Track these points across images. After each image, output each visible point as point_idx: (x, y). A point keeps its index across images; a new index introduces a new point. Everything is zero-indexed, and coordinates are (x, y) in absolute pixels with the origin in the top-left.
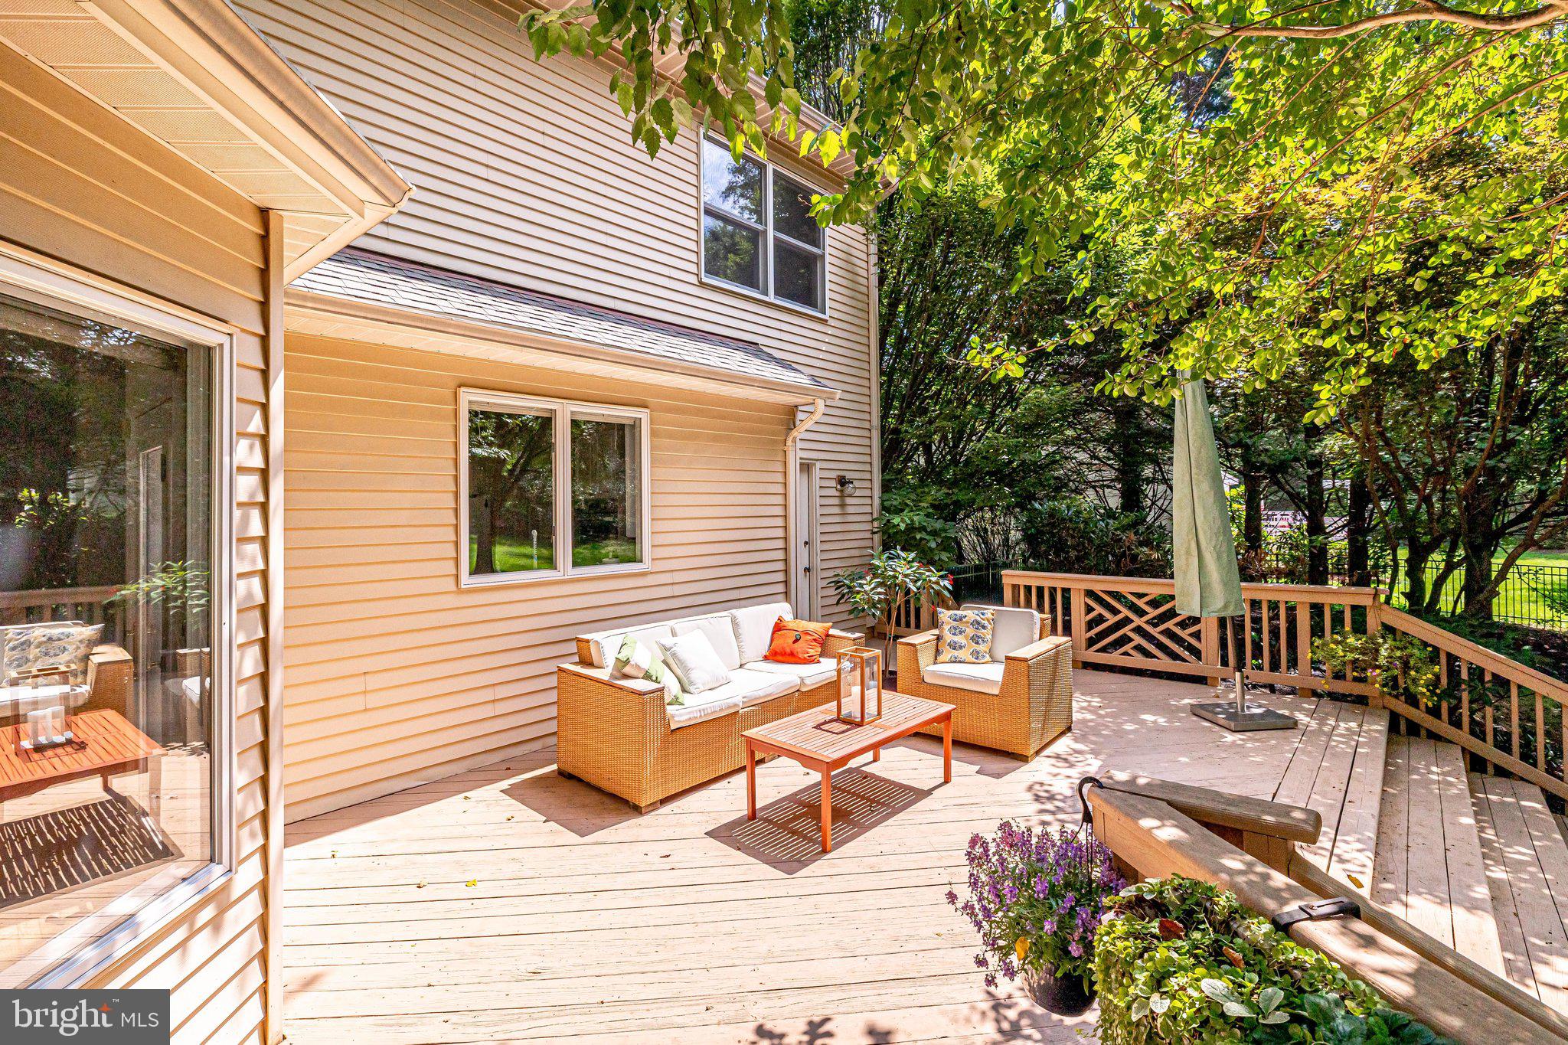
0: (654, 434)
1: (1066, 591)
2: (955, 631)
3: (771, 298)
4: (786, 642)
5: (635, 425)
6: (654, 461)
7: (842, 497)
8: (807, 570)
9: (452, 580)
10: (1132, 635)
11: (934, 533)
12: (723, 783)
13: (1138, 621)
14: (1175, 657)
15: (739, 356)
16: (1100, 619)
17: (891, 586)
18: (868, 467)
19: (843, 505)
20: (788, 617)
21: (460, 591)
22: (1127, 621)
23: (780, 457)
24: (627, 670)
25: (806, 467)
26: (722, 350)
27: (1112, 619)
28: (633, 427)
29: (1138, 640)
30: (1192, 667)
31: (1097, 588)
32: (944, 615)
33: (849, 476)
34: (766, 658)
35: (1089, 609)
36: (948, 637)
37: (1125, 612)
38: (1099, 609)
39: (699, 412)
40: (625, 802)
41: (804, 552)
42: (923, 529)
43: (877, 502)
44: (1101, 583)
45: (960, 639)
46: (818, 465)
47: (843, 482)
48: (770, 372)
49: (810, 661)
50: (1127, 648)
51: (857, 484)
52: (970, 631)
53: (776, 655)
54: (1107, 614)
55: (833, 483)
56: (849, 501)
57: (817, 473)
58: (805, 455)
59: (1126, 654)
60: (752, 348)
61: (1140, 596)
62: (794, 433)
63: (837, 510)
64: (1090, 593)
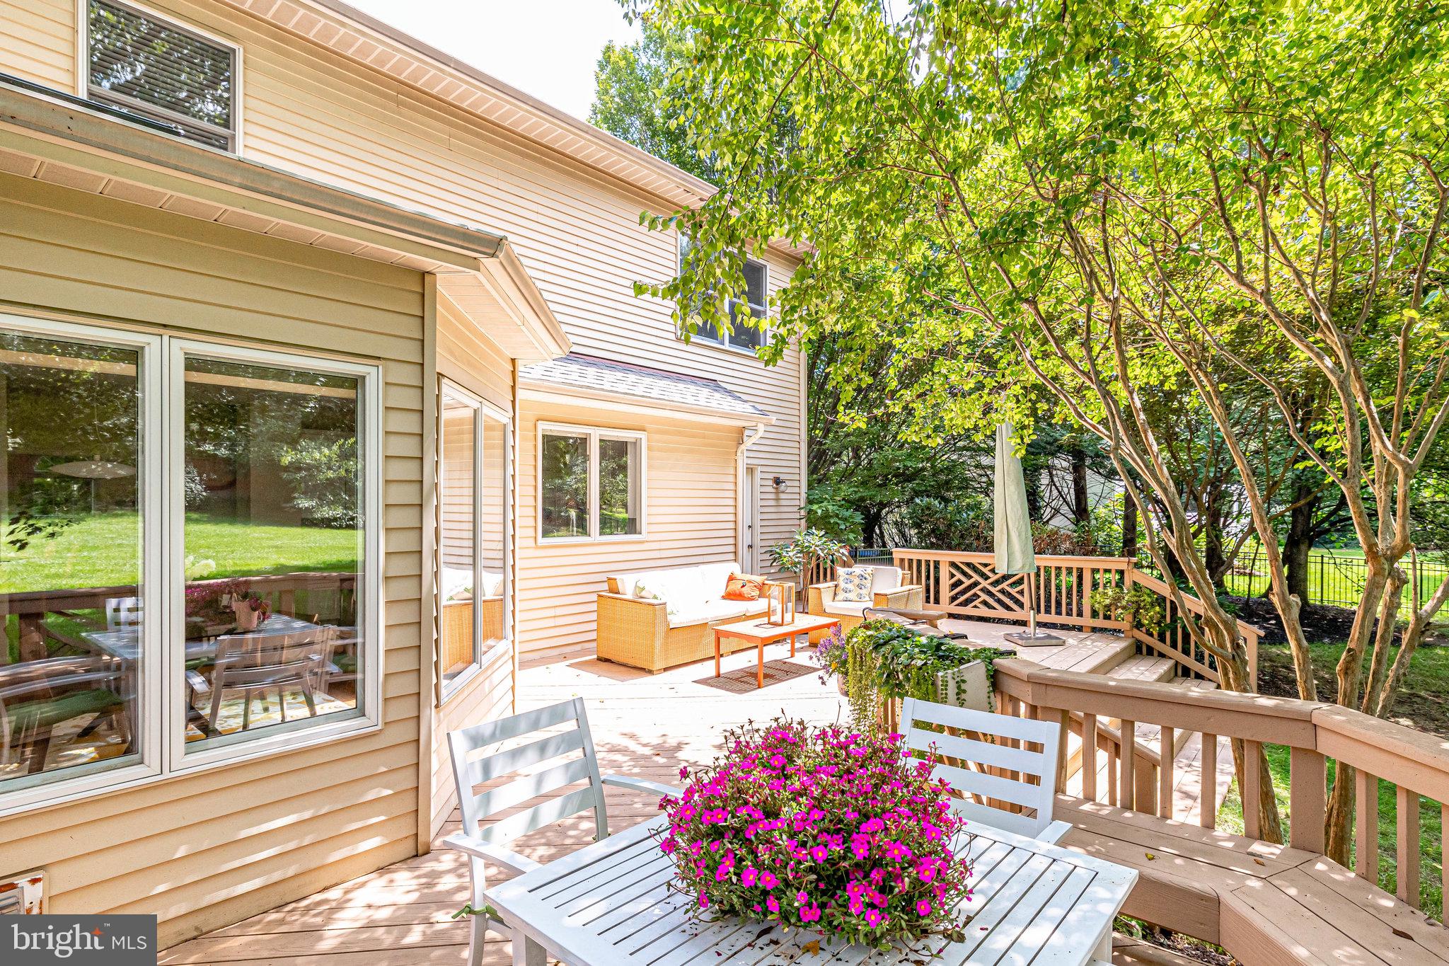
0: (649, 448)
1: (937, 564)
2: (848, 581)
3: (727, 346)
4: (735, 586)
5: (636, 443)
6: (650, 467)
7: (777, 493)
8: (750, 546)
9: (532, 540)
10: (980, 593)
11: (845, 520)
12: (699, 665)
13: (984, 584)
14: (1008, 608)
15: (706, 391)
16: (959, 583)
17: (806, 552)
18: (797, 471)
19: (777, 499)
20: (738, 573)
21: (537, 547)
22: (976, 584)
23: (733, 464)
24: (643, 594)
25: (750, 470)
26: (693, 388)
27: (967, 582)
28: (635, 443)
29: (984, 597)
30: (1019, 614)
31: (957, 560)
32: (841, 571)
33: (782, 477)
34: (723, 598)
35: (952, 576)
36: (842, 585)
37: (976, 577)
38: (959, 576)
39: (680, 434)
40: (643, 669)
41: (748, 533)
42: (837, 516)
43: (804, 496)
44: (960, 557)
45: (850, 586)
46: (760, 469)
47: (778, 481)
48: (727, 404)
49: (751, 599)
50: (976, 603)
51: (788, 483)
52: (857, 581)
53: (731, 596)
54: (963, 578)
55: (770, 483)
56: (782, 496)
57: (758, 475)
58: (750, 461)
59: (975, 606)
60: (713, 384)
61: (986, 565)
62: (743, 447)
63: (773, 503)
64: (953, 564)
